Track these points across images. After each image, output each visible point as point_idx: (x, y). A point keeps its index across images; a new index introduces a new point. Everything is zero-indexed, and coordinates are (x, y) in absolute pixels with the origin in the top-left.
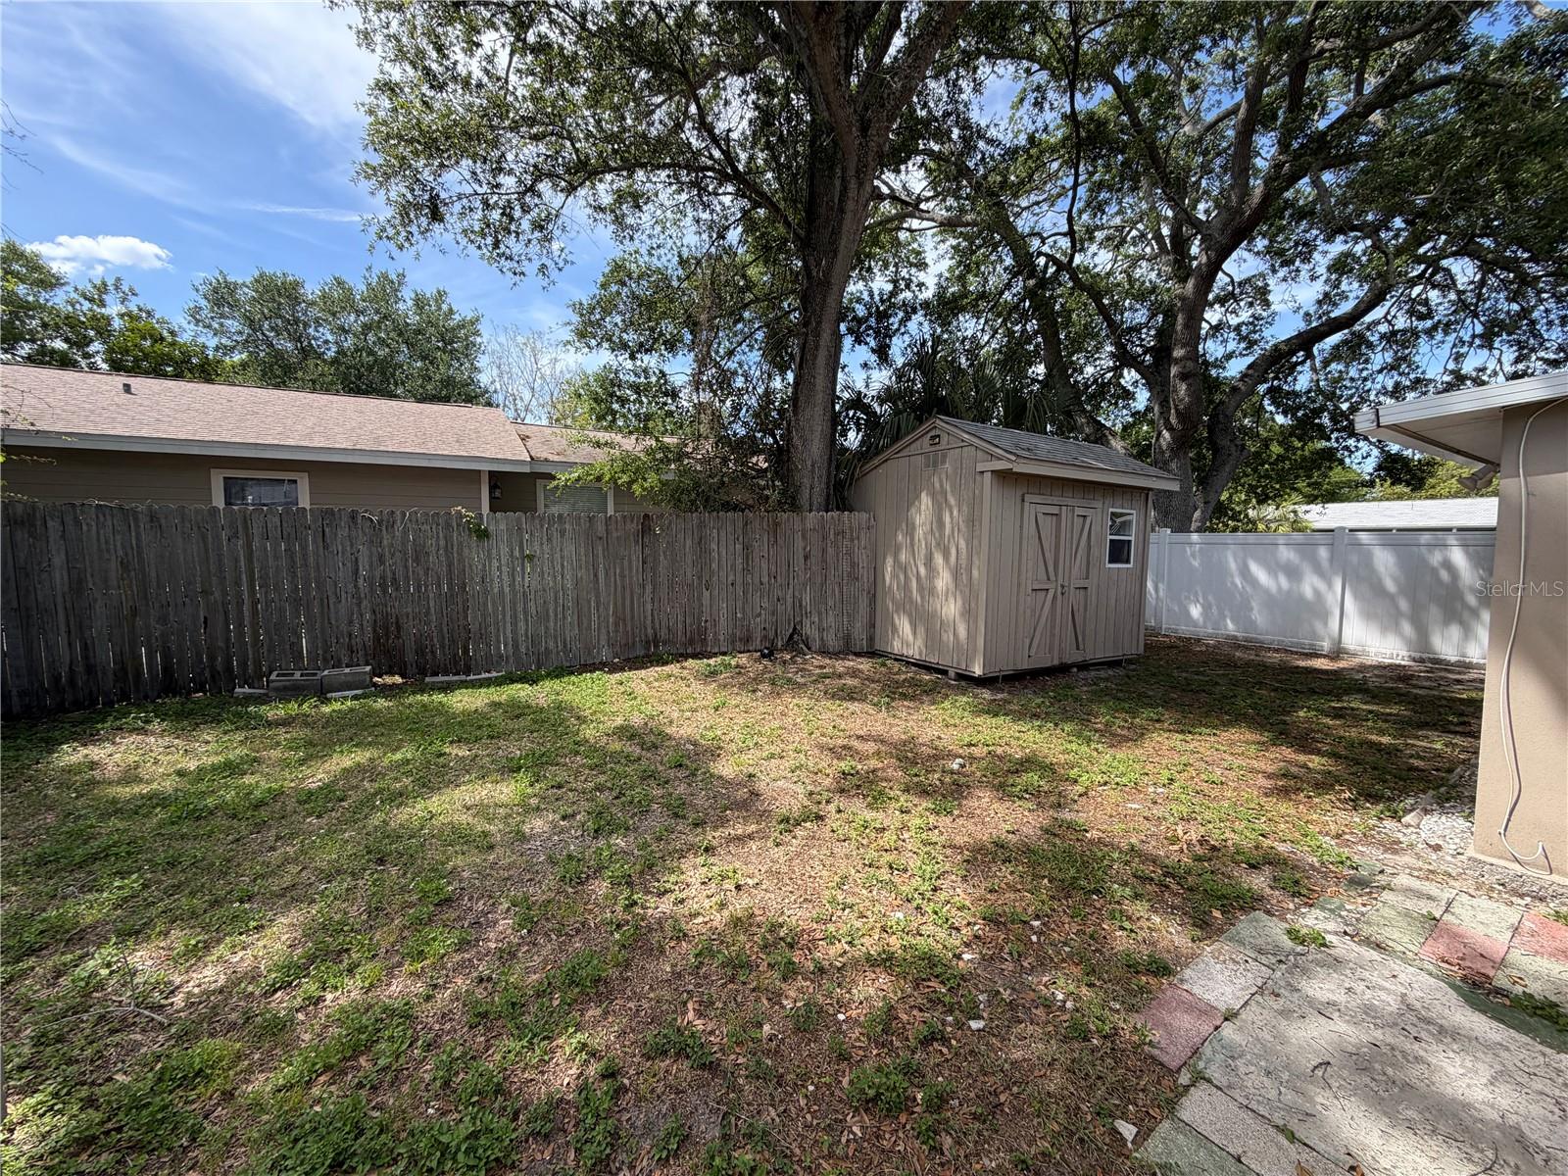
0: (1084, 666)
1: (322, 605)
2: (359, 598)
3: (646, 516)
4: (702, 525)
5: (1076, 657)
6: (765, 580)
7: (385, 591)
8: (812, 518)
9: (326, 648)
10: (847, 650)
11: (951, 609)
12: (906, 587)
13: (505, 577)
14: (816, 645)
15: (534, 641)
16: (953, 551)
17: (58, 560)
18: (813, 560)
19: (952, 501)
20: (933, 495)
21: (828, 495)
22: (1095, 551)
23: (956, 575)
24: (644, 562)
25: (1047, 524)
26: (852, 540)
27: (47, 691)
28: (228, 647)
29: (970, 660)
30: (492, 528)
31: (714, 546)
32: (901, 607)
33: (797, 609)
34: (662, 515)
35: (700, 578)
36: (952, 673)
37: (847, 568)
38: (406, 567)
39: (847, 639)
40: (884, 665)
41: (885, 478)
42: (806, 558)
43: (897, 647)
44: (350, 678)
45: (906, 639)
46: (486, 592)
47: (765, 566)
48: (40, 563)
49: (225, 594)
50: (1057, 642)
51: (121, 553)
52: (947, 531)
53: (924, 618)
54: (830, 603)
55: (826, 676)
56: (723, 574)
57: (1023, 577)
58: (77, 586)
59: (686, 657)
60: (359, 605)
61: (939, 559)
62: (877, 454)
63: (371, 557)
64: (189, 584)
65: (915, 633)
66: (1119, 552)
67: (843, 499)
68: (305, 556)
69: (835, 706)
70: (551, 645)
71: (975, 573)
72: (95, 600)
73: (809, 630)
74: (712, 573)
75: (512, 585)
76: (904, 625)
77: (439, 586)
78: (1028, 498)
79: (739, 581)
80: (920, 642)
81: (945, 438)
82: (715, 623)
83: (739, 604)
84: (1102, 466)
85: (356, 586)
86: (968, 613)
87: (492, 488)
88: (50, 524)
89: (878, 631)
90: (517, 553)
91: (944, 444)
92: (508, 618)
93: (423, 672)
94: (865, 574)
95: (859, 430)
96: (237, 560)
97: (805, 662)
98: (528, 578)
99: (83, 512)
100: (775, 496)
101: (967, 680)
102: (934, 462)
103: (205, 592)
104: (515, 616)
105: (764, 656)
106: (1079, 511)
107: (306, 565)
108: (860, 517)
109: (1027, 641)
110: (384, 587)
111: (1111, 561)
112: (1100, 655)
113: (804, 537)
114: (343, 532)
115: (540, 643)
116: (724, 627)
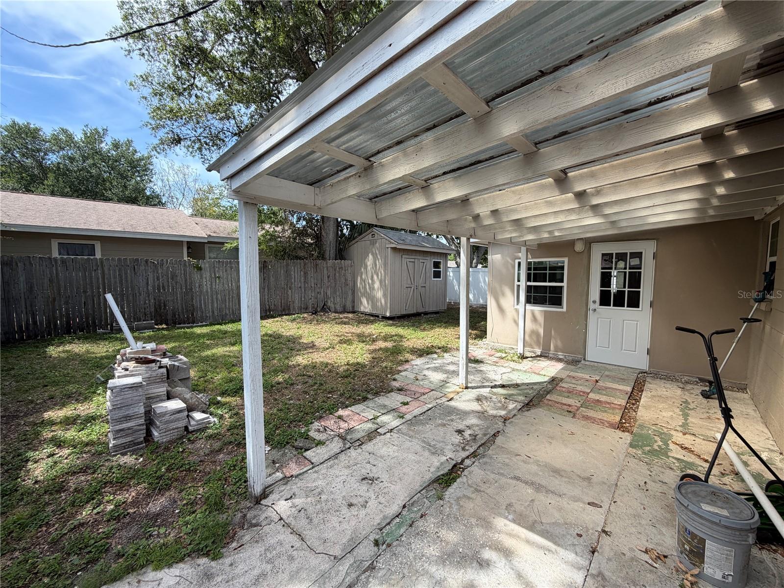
0: (426, 313)
1: (133, 296)
2: (149, 294)
3: (265, 261)
4: (287, 265)
5: (421, 310)
6: (313, 285)
7: (159, 291)
8: (330, 262)
9: (135, 313)
10: (344, 311)
11: (379, 294)
12: (365, 288)
13: (208, 285)
14: (333, 310)
15: (220, 310)
16: (380, 274)
17: (22, 279)
18: (331, 278)
19: (379, 257)
20: (373, 254)
21: (336, 254)
22: (428, 275)
23: (381, 282)
24: (264, 279)
25: (411, 265)
26: (345, 271)
27: (16, 332)
28: (94, 313)
29: (386, 311)
30: (203, 266)
31: (292, 273)
32: (364, 295)
33: (325, 296)
34: (271, 261)
35: (287, 285)
36: (380, 317)
37: (343, 281)
38: (168, 281)
39: (344, 307)
40: (357, 315)
41: (357, 248)
42: (328, 277)
43: (362, 309)
44: (146, 325)
45: (365, 306)
46: (201, 292)
47: (312, 280)
48: (14, 280)
49: (93, 292)
50: (415, 305)
51: (49, 276)
52: (378, 268)
53: (371, 299)
54: (338, 294)
55: (336, 319)
56: (296, 283)
57: (403, 283)
58: (31, 289)
59: (283, 315)
60: (149, 296)
61: (375, 277)
62: (354, 239)
63: (154, 277)
64: (78, 288)
65: (368, 304)
66: (437, 275)
67: (342, 256)
68: (126, 277)
69: (339, 326)
70: (228, 312)
71: (387, 282)
72: (38, 295)
73: (330, 304)
74: (292, 284)
75: (211, 288)
76: (364, 301)
77: (181, 289)
78: (403, 256)
79: (303, 286)
80: (370, 307)
81: (376, 235)
82: (294, 302)
83: (303, 295)
84: (428, 246)
85: (147, 289)
86: (385, 295)
87: (188, 248)
88: (19, 264)
89: (355, 303)
90: (213, 276)
91: (376, 238)
92: (210, 301)
93: (175, 324)
94: (351, 284)
95: (347, 229)
96: (98, 279)
97: (329, 315)
98: (218, 286)
99: (33, 260)
100: (316, 254)
101: (385, 318)
102: (373, 243)
103: (85, 292)
104: (212, 300)
105: (313, 314)
106: (421, 261)
107: (127, 281)
108: (348, 262)
109: (405, 305)
110: (159, 290)
111: (434, 278)
112: (432, 309)
113: (327, 269)
114: (142, 268)
115: (223, 311)
116: (297, 304)
